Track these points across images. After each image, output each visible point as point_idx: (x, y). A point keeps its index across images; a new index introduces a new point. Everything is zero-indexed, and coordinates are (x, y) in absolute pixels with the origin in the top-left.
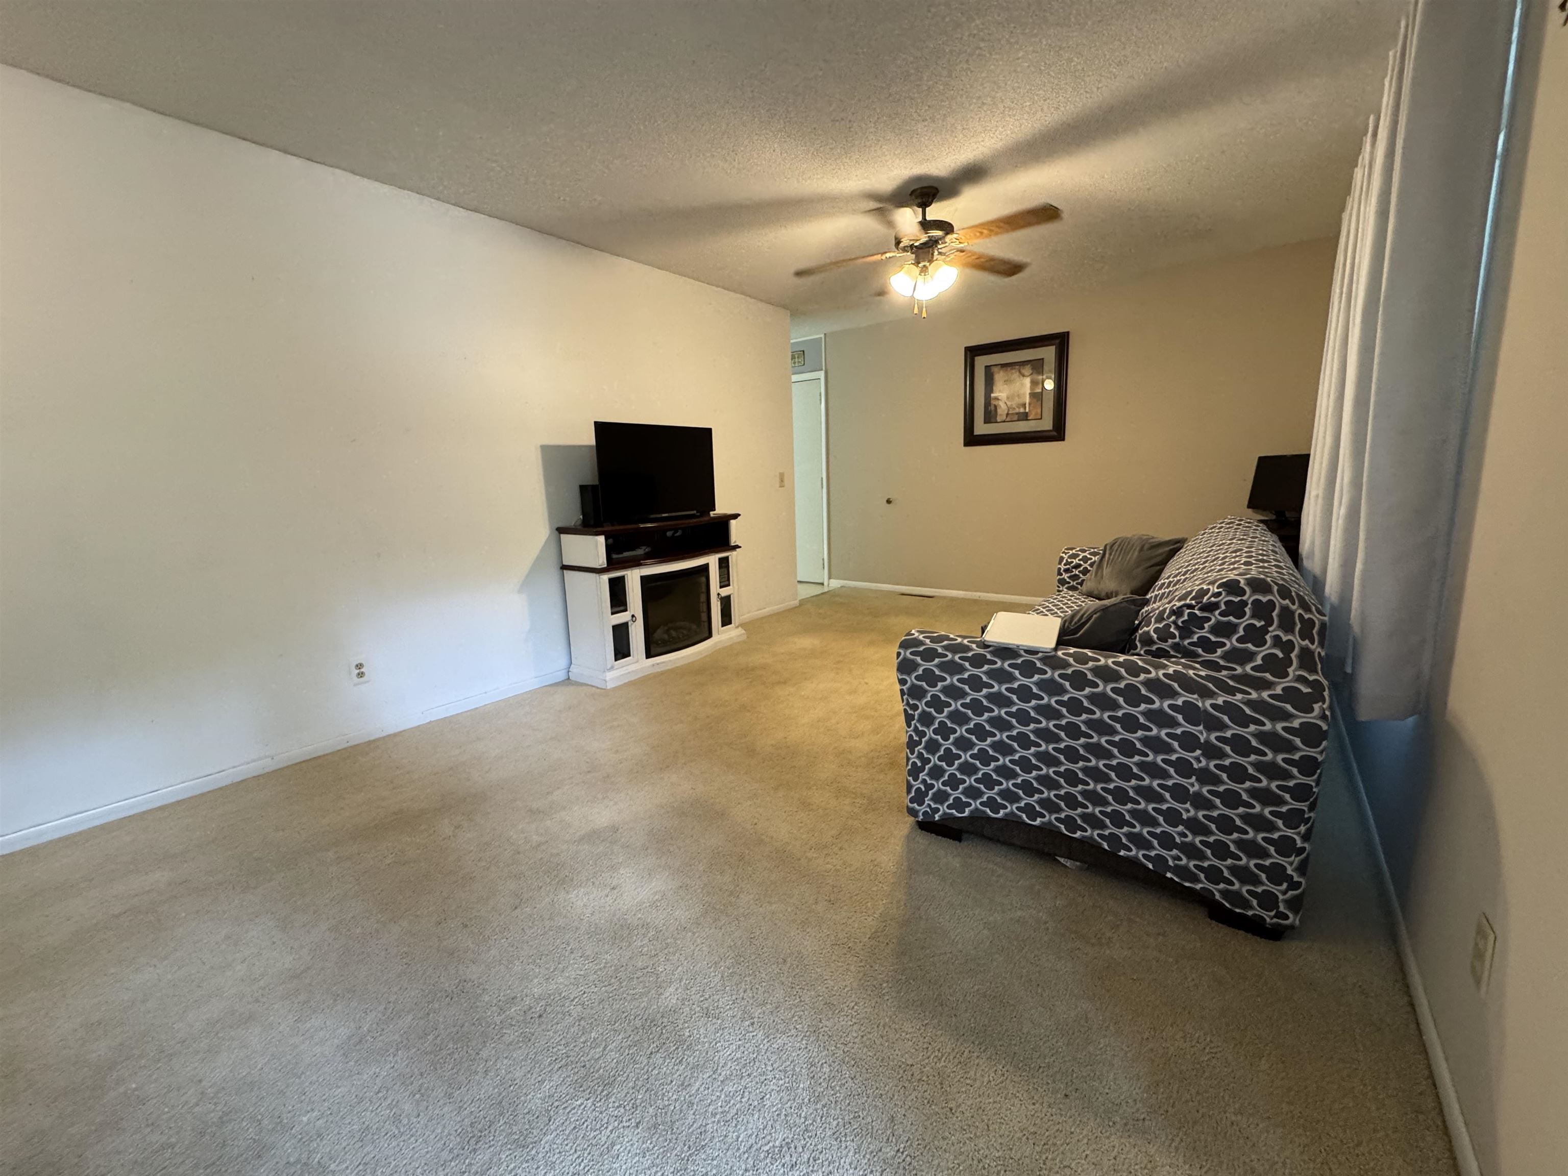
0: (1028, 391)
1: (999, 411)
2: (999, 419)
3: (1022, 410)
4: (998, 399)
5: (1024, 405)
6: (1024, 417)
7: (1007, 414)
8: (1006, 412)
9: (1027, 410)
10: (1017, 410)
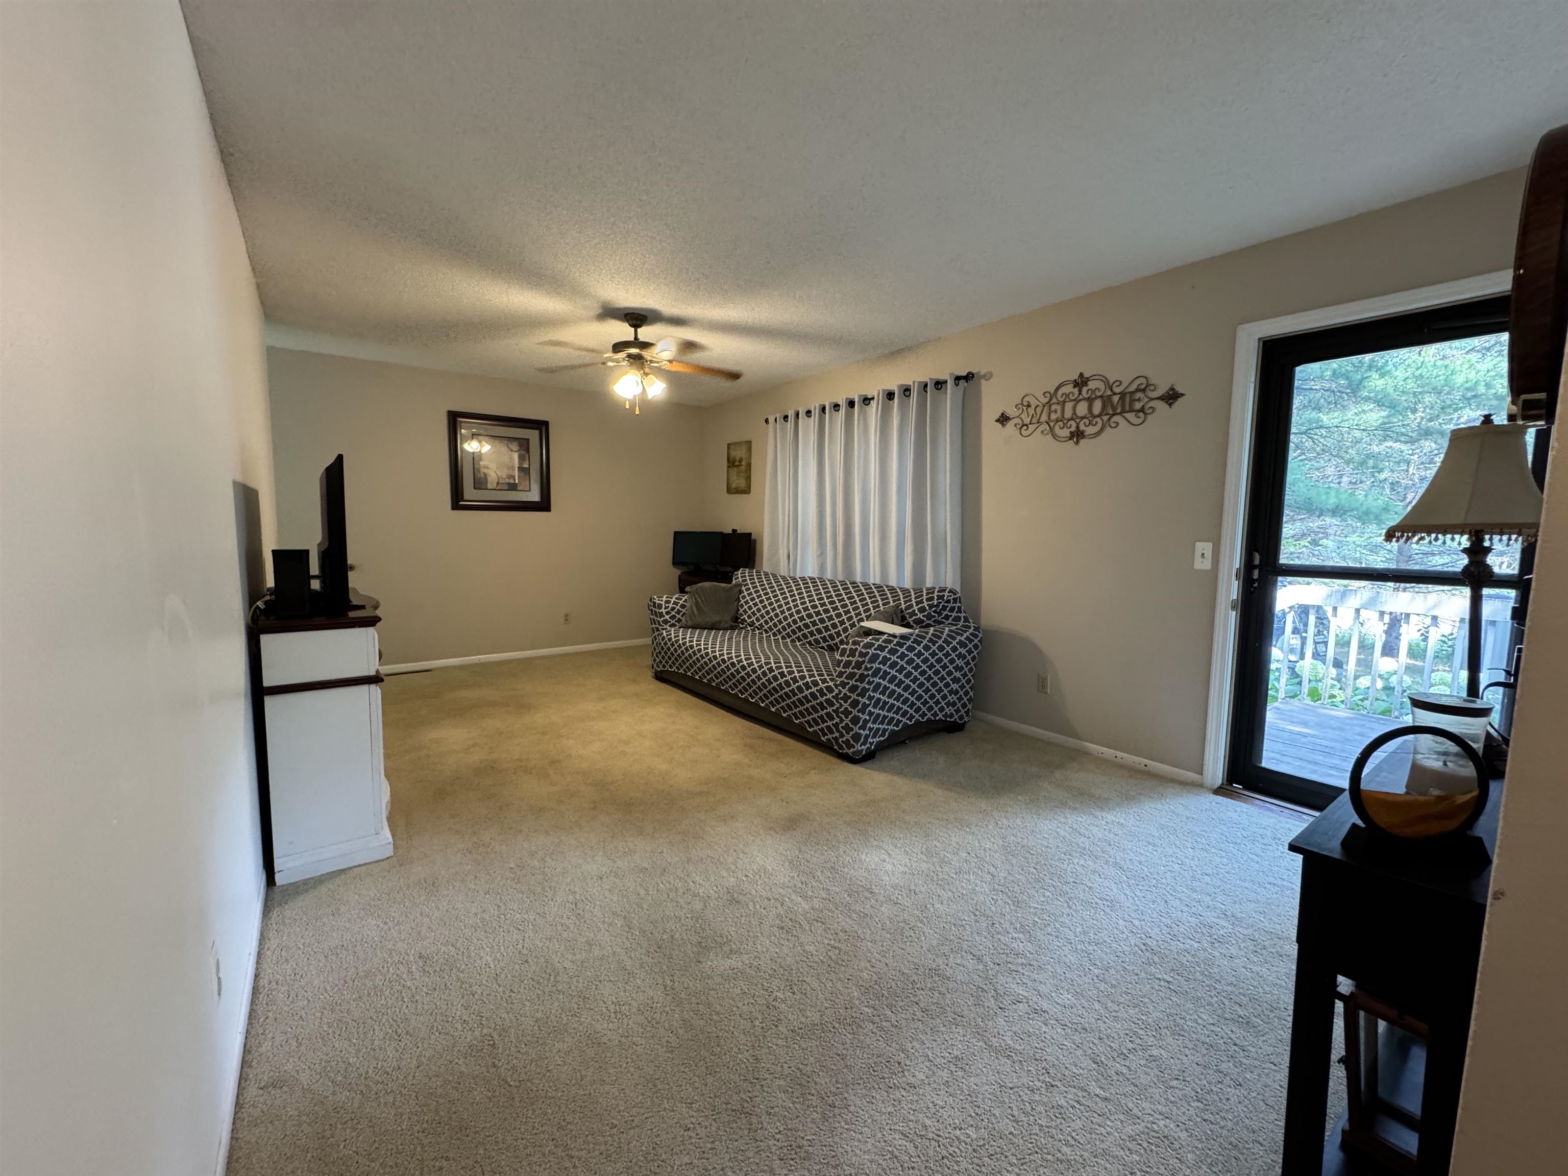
0: (517, 465)
1: (489, 479)
2: (489, 486)
3: (512, 481)
4: (488, 468)
5: (514, 477)
6: (513, 487)
7: (498, 484)
8: (496, 481)
9: (517, 482)
10: (507, 481)
